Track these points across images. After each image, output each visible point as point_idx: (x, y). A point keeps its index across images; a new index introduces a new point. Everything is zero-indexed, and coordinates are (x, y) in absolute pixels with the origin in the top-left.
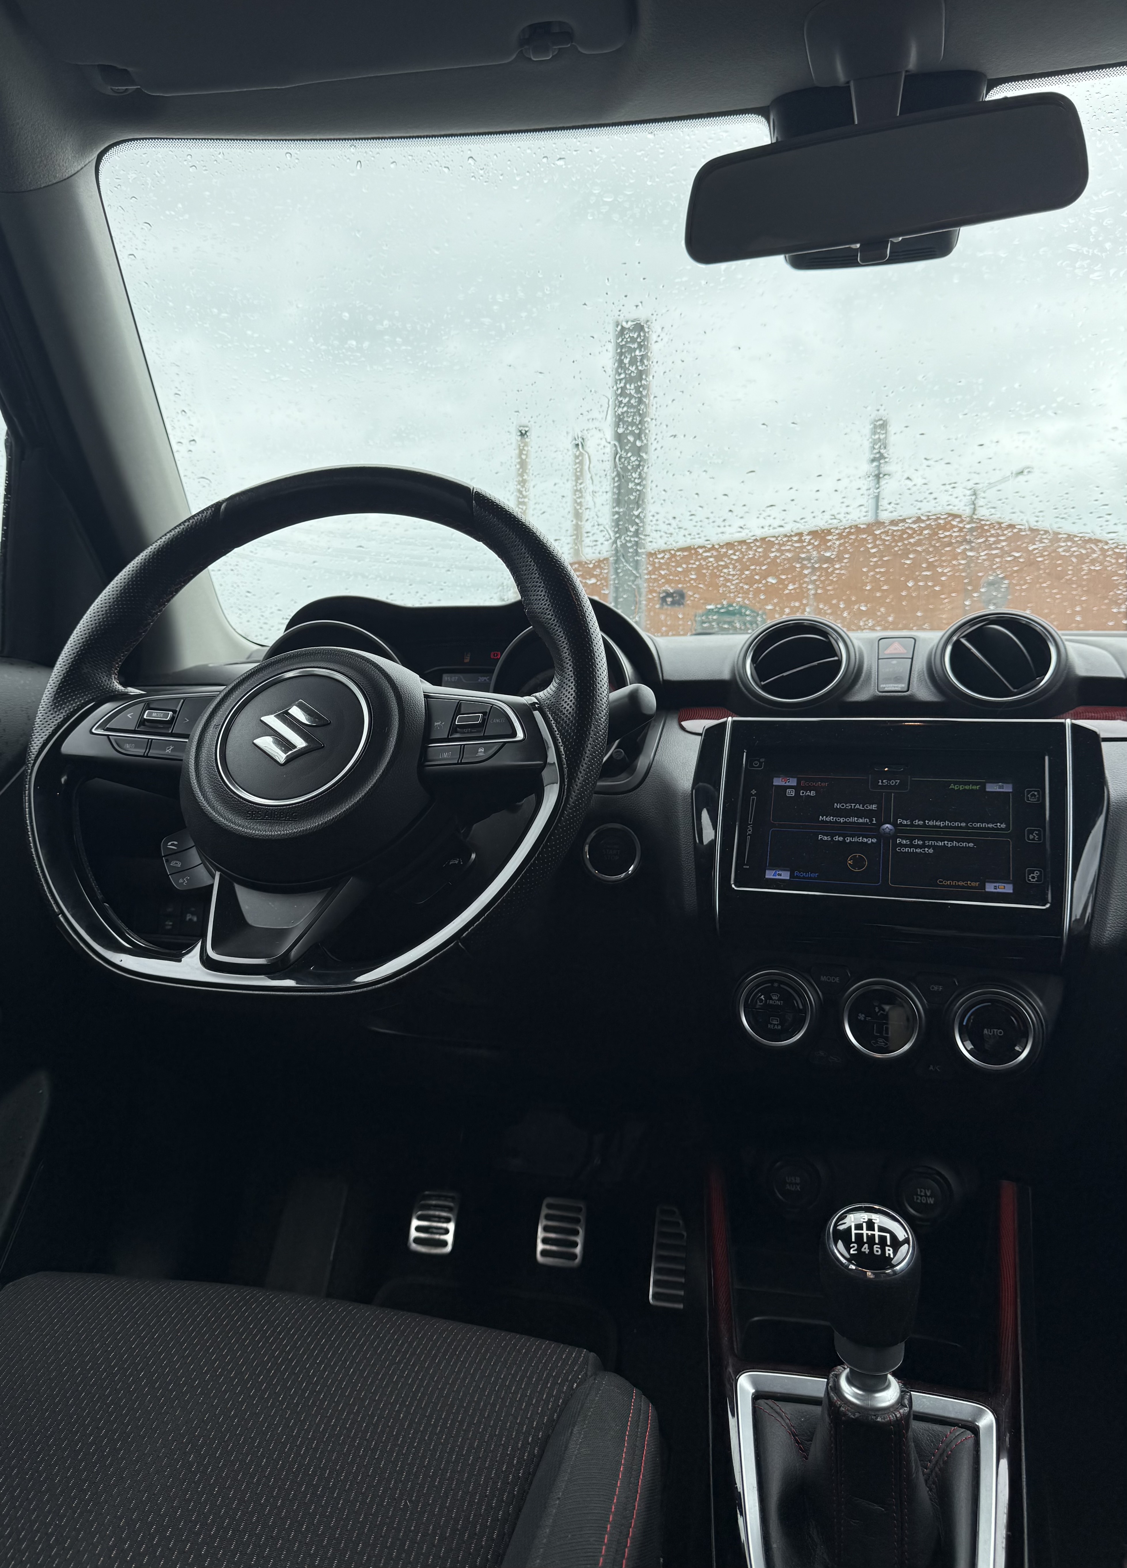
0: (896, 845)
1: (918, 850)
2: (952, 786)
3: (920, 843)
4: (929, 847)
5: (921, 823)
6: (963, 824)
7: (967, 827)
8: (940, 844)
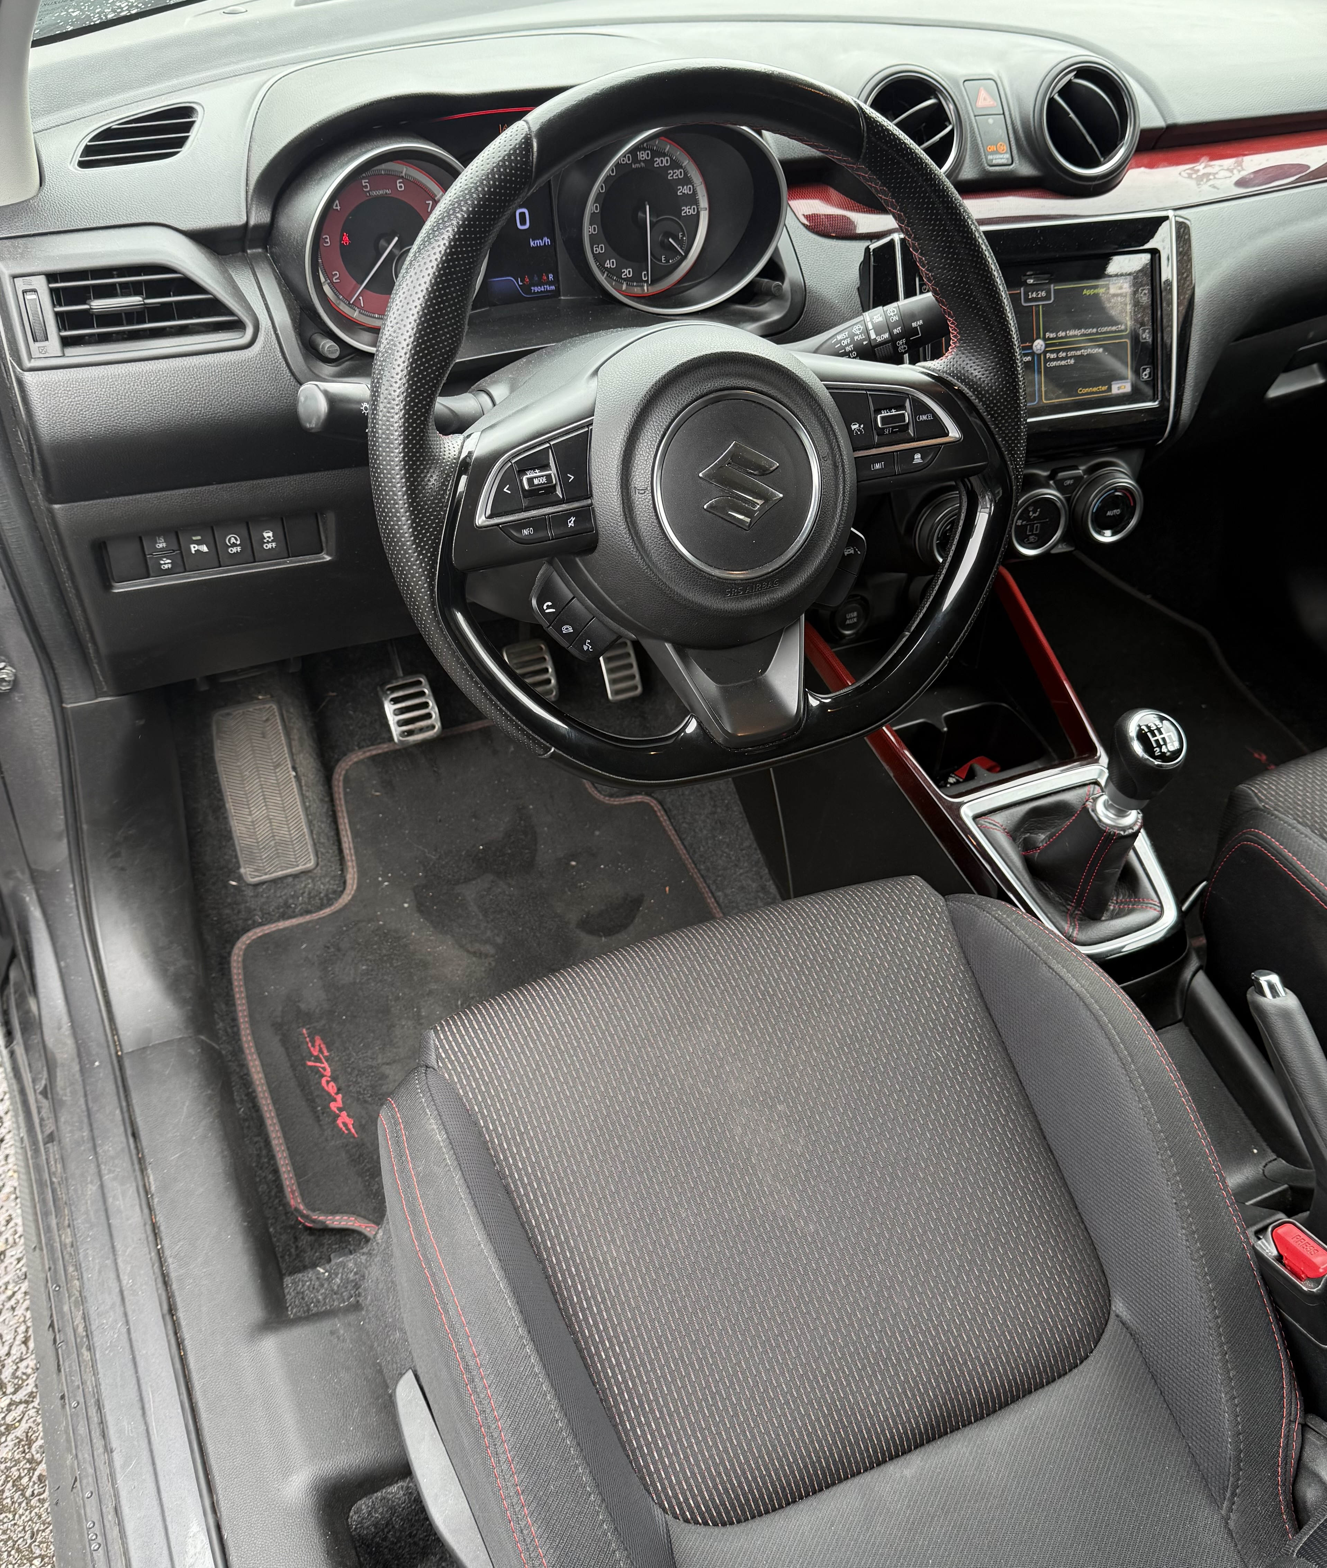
0: (1047, 360)
1: (1063, 363)
2: (1085, 292)
3: (1064, 354)
4: (1071, 357)
5: (1063, 334)
6: (1095, 330)
7: (1097, 333)
8: (1079, 353)
